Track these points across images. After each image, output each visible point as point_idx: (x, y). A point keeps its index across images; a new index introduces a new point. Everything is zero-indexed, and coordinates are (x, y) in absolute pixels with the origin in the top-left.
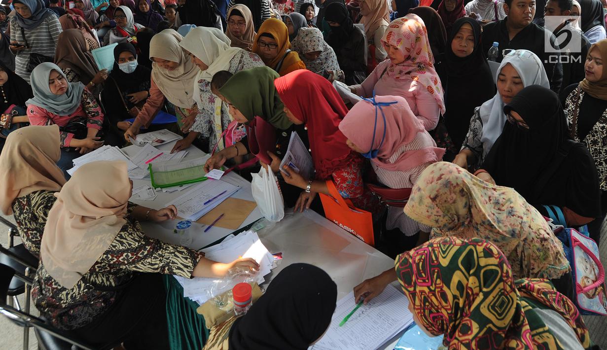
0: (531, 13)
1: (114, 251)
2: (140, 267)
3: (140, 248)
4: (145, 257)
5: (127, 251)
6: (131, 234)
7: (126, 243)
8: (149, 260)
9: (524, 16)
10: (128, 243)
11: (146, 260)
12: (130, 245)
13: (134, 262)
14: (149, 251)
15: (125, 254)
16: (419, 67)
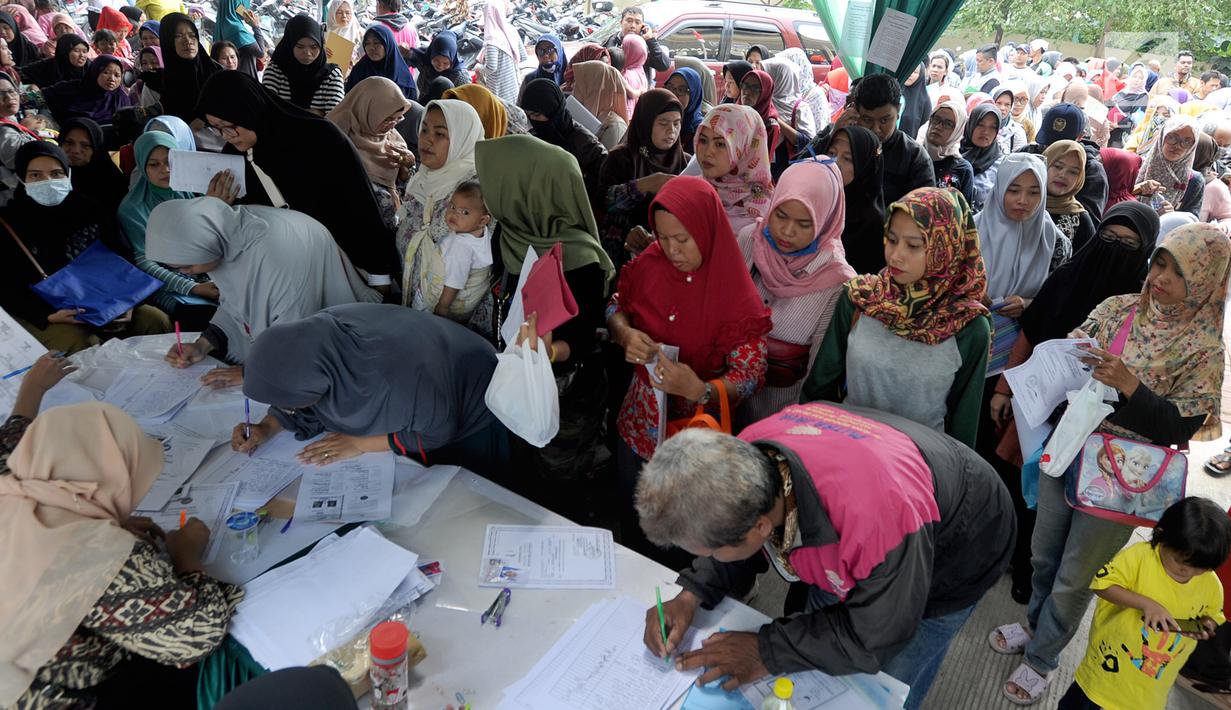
1: (111, 597)
2: (161, 642)
3: (166, 591)
4: (180, 616)
5: (135, 595)
6: (149, 562)
7: (138, 580)
8: (189, 623)
10: (141, 578)
11: (180, 623)
12: (145, 583)
13: (148, 626)
14: (187, 603)
15: (131, 602)
16: (753, 191)
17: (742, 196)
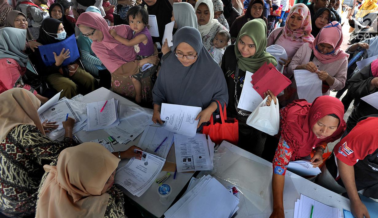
0: (328, 5)
9: (324, 5)
16: (305, 34)
17: (301, 35)
